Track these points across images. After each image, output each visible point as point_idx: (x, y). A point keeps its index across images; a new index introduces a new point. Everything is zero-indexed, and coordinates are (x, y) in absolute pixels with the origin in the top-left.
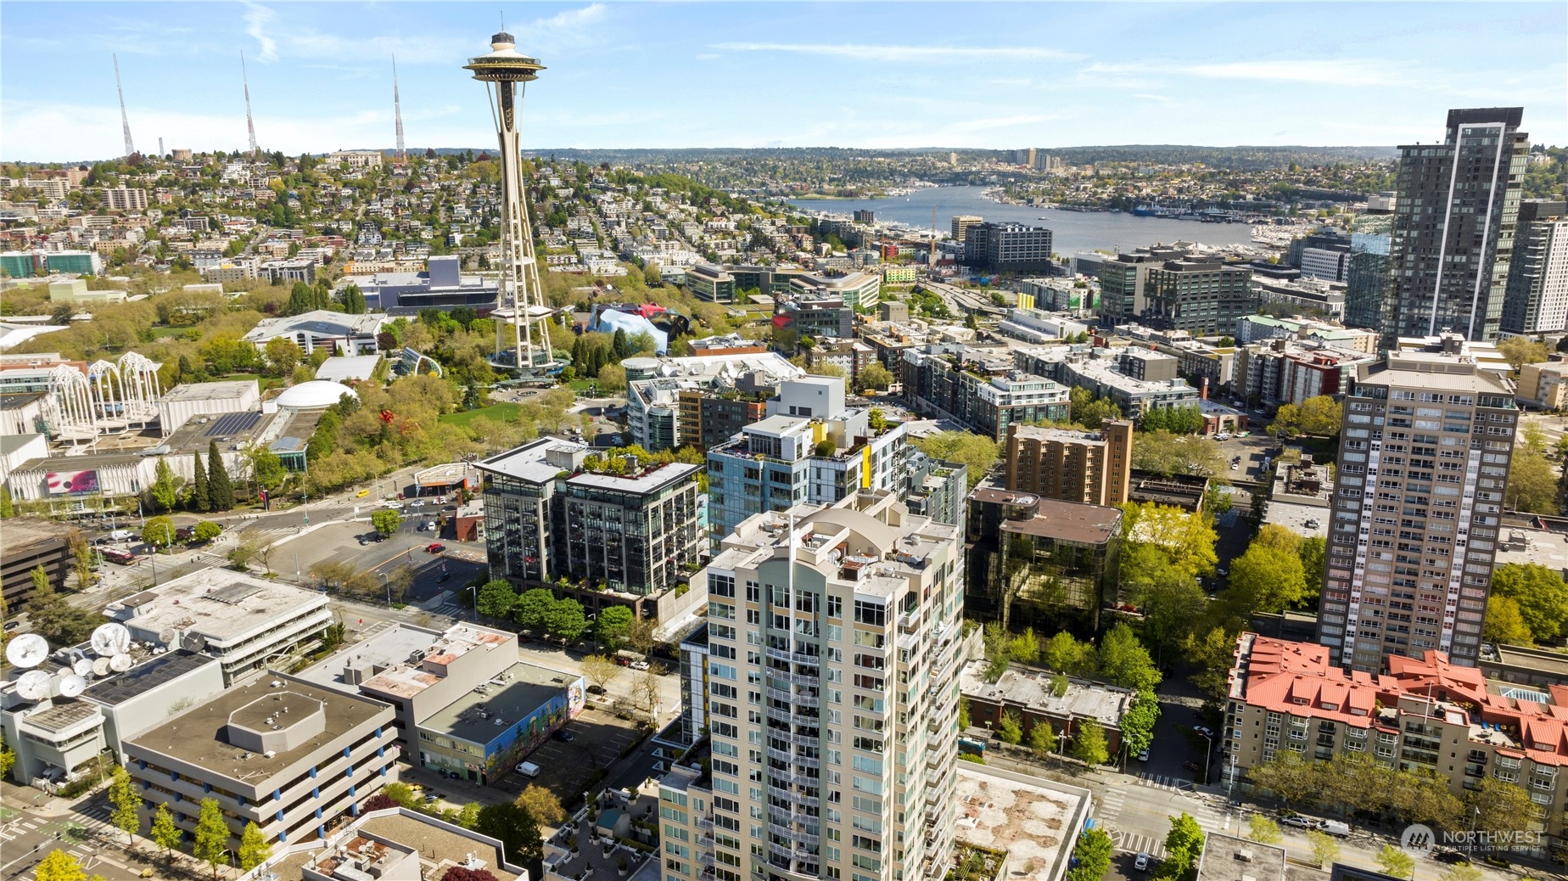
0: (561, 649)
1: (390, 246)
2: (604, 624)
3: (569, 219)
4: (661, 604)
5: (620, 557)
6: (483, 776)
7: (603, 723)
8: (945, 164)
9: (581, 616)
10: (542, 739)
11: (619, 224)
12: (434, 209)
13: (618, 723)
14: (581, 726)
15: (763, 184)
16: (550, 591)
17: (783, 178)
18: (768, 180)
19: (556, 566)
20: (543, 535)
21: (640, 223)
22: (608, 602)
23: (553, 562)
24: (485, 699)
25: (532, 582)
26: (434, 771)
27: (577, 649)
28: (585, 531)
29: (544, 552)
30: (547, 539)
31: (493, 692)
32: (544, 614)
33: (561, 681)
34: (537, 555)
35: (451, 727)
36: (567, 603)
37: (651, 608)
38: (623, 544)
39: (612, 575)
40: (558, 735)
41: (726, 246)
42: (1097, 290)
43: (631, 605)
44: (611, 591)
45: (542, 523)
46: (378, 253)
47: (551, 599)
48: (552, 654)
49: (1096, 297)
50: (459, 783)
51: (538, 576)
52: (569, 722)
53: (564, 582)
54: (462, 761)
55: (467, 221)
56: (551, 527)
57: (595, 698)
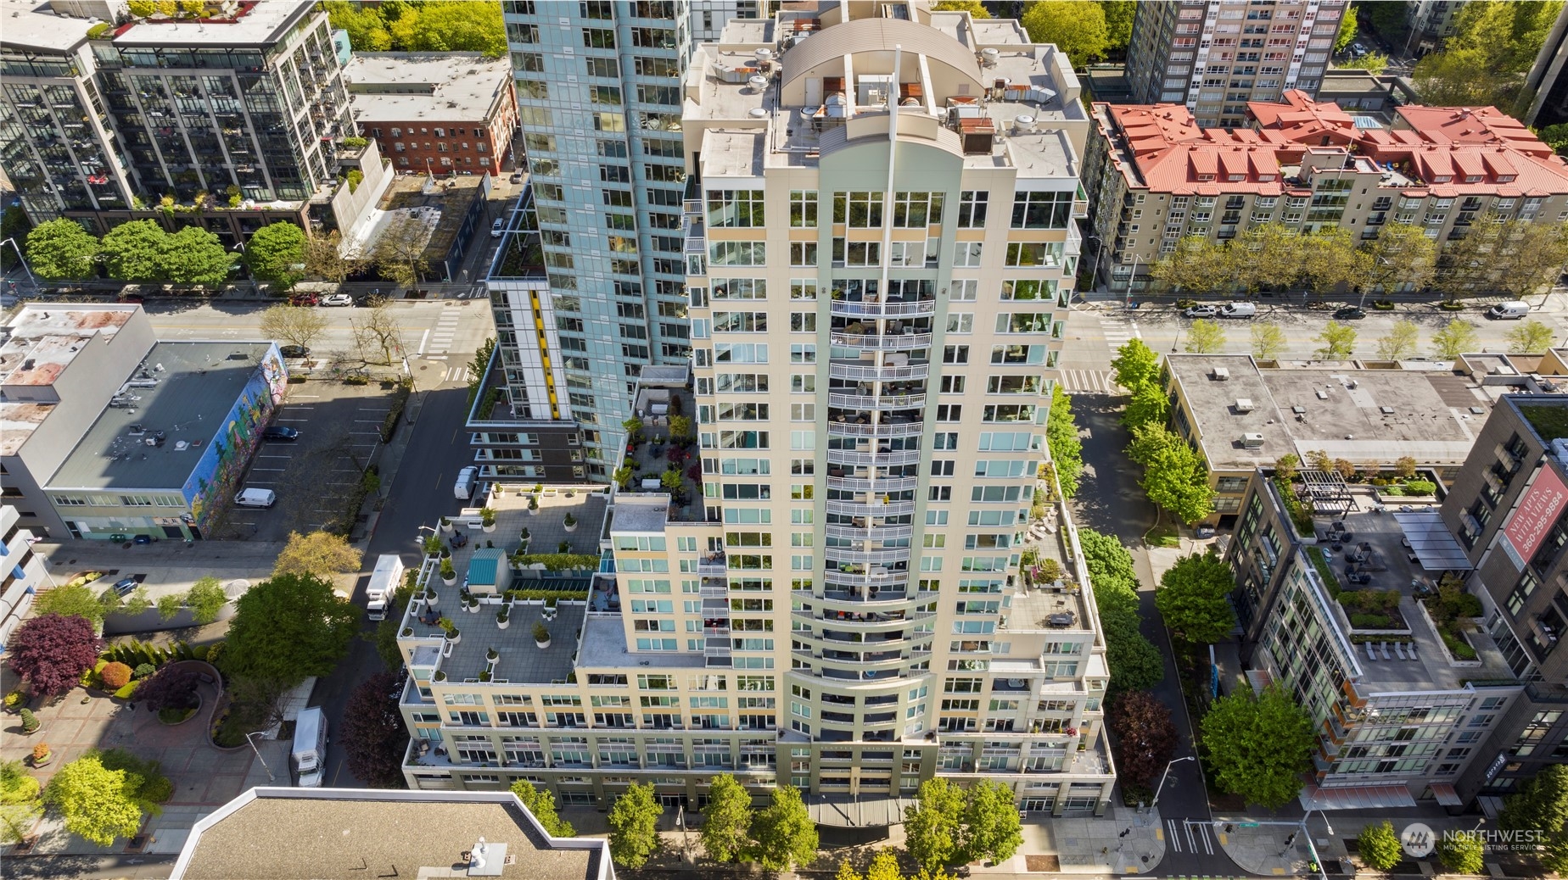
0: (202, 302)
2: (265, 255)
4: (338, 206)
5: (252, 151)
6: (194, 530)
7: (329, 399)
9: (219, 249)
10: (251, 447)
13: (351, 392)
14: (299, 411)
16: (152, 221)
19: (143, 181)
20: (106, 137)
22: (252, 221)
23: (137, 176)
24: (136, 415)
25: (112, 213)
26: (102, 542)
27: (227, 296)
28: (178, 119)
29: (117, 164)
30: (114, 142)
31: (142, 401)
32: (158, 258)
33: (244, 357)
34: (106, 169)
35: (105, 474)
36: (188, 234)
37: (325, 216)
38: (250, 129)
39: (245, 179)
40: (271, 435)
43: (293, 218)
44: (252, 204)
45: (97, 120)
47: (160, 234)
48: (191, 312)
50: (156, 548)
51: (121, 204)
52: (277, 410)
53: (168, 203)
54: (148, 518)
56: (113, 121)
57: (297, 365)
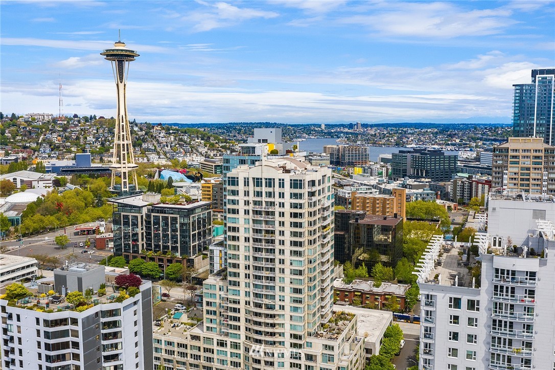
1: (55, 154)
3: (143, 143)
4: (196, 260)
5: (177, 240)
8: (320, 129)
11: (167, 146)
12: (78, 138)
15: (235, 136)
17: (244, 134)
18: (237, 135)
20: (141, 231)
21: (177, 146)
22: (171, 260)
28: (161, 229)
29: (141, 240)
37: (191, 262)
38: (178, 233)
39: (173, 248)
41: (218, 155)
42: (390, 167)
43: (182, 261)
45: (140, 226)
46: (49, 156)
49: (390, 171)
51: (138, 251)
53: (150, 253)
55: (93, 144)
57: (165, 298)
